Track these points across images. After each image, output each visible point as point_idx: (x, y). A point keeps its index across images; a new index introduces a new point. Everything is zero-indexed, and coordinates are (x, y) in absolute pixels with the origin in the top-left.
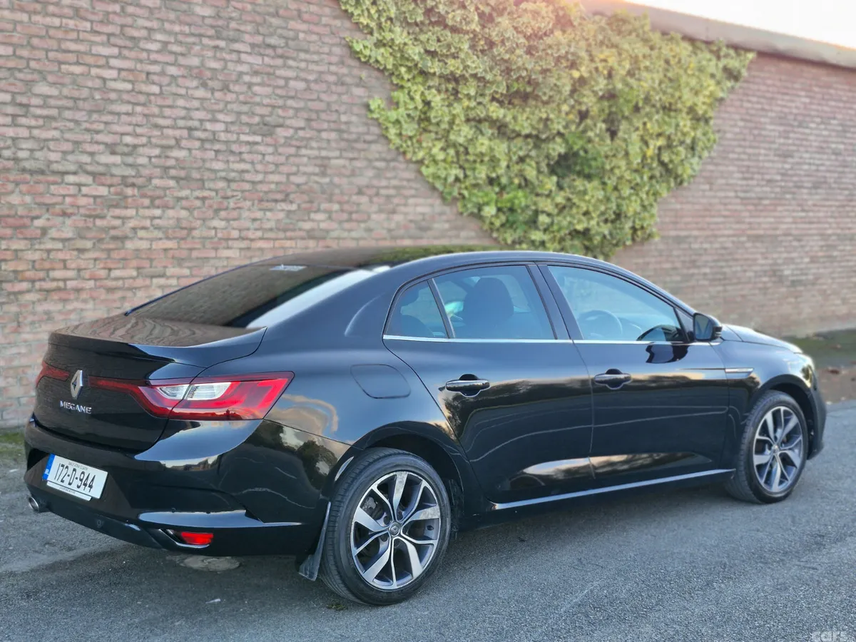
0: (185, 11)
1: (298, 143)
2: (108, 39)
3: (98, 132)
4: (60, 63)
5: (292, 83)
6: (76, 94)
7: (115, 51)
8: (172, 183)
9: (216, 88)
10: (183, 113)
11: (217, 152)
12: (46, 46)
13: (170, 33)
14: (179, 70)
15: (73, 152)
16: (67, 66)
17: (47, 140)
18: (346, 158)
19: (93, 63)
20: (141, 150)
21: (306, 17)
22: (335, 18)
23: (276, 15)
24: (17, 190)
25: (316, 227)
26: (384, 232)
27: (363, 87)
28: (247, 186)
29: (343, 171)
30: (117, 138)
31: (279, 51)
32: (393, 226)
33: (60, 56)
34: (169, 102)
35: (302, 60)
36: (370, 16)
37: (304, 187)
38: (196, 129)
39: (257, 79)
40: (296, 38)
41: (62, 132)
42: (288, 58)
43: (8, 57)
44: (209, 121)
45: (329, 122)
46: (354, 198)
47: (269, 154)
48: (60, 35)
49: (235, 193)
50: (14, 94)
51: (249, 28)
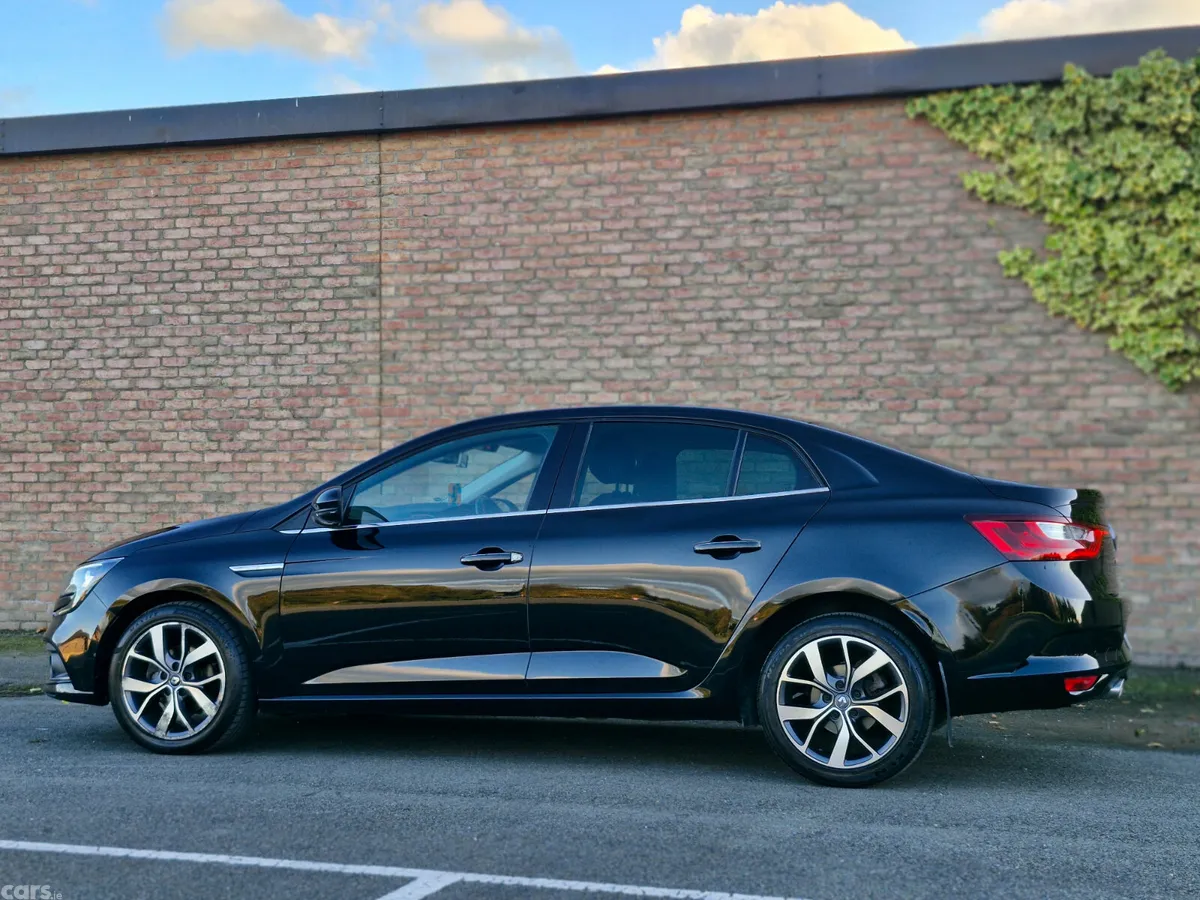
0: (714, 188)
1: (879, 324)
2: (621, 236)
3: (607, 335)
4: (568, 268)
5: (869, 249)
6: (584, 298)
7: (628, 246)
8: (695, 385)
9: (754, 269)
10: (710, 303)
11: (756, 344)
12: (553, 254)
13: (693, 216)
14: (706, 255)
15: (580, 358)
16: (575, 271)
17: (552, 349)
18: (963, 337)
19: (603, 263)
20: (657, 350)
21: (892, 160)
22: (943, 152)
23: (844, 166)
24: (522, 401)
25: (912, 432)
26: (1039, 438)
27: (994, 235)
28: (799, 383)
29: (959, 354)
30: (629, 339)
31: (848, 211)
32: (1058, 427)
33: (567, 261)
34: (692, 293)
35: (885, 217)
36: (993, 138)
37: (889, 380)
38: (728, 320)
39: (816, 250)
40: (875, 190)
41: (568, 338)
42: (863, 217)
43: (515, 271)
44: (744, 309)
45: (932, 290)
46: (979, 391)
47: (833, 341)
48: (567, 239)
49: (781, 393)
50: (520, 306)
51: (801, 191)
